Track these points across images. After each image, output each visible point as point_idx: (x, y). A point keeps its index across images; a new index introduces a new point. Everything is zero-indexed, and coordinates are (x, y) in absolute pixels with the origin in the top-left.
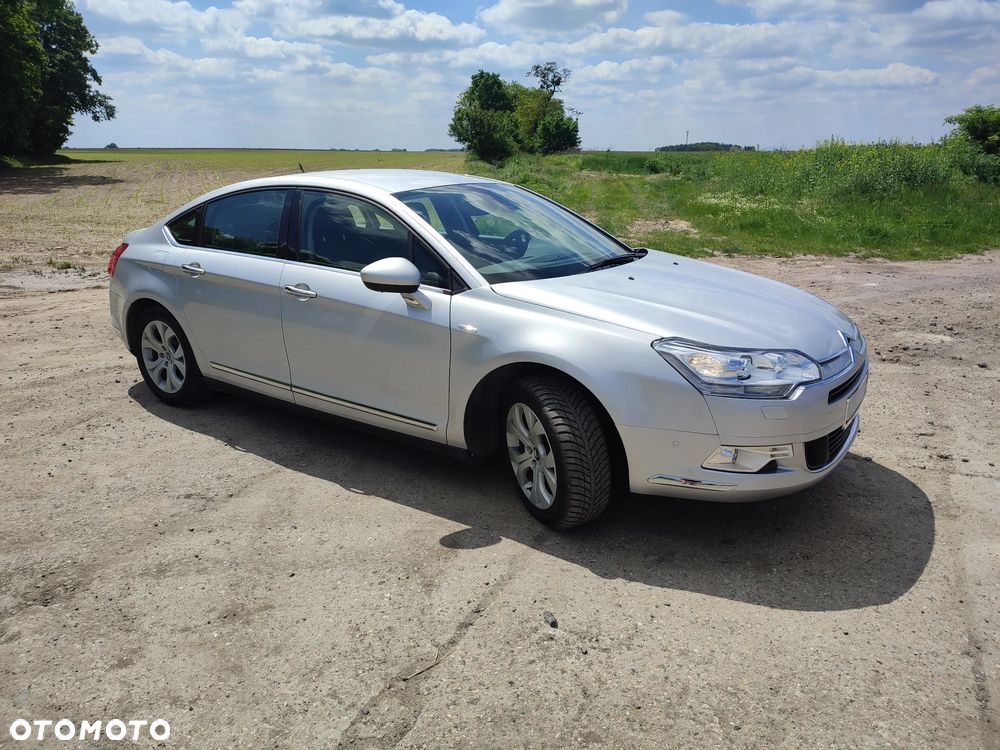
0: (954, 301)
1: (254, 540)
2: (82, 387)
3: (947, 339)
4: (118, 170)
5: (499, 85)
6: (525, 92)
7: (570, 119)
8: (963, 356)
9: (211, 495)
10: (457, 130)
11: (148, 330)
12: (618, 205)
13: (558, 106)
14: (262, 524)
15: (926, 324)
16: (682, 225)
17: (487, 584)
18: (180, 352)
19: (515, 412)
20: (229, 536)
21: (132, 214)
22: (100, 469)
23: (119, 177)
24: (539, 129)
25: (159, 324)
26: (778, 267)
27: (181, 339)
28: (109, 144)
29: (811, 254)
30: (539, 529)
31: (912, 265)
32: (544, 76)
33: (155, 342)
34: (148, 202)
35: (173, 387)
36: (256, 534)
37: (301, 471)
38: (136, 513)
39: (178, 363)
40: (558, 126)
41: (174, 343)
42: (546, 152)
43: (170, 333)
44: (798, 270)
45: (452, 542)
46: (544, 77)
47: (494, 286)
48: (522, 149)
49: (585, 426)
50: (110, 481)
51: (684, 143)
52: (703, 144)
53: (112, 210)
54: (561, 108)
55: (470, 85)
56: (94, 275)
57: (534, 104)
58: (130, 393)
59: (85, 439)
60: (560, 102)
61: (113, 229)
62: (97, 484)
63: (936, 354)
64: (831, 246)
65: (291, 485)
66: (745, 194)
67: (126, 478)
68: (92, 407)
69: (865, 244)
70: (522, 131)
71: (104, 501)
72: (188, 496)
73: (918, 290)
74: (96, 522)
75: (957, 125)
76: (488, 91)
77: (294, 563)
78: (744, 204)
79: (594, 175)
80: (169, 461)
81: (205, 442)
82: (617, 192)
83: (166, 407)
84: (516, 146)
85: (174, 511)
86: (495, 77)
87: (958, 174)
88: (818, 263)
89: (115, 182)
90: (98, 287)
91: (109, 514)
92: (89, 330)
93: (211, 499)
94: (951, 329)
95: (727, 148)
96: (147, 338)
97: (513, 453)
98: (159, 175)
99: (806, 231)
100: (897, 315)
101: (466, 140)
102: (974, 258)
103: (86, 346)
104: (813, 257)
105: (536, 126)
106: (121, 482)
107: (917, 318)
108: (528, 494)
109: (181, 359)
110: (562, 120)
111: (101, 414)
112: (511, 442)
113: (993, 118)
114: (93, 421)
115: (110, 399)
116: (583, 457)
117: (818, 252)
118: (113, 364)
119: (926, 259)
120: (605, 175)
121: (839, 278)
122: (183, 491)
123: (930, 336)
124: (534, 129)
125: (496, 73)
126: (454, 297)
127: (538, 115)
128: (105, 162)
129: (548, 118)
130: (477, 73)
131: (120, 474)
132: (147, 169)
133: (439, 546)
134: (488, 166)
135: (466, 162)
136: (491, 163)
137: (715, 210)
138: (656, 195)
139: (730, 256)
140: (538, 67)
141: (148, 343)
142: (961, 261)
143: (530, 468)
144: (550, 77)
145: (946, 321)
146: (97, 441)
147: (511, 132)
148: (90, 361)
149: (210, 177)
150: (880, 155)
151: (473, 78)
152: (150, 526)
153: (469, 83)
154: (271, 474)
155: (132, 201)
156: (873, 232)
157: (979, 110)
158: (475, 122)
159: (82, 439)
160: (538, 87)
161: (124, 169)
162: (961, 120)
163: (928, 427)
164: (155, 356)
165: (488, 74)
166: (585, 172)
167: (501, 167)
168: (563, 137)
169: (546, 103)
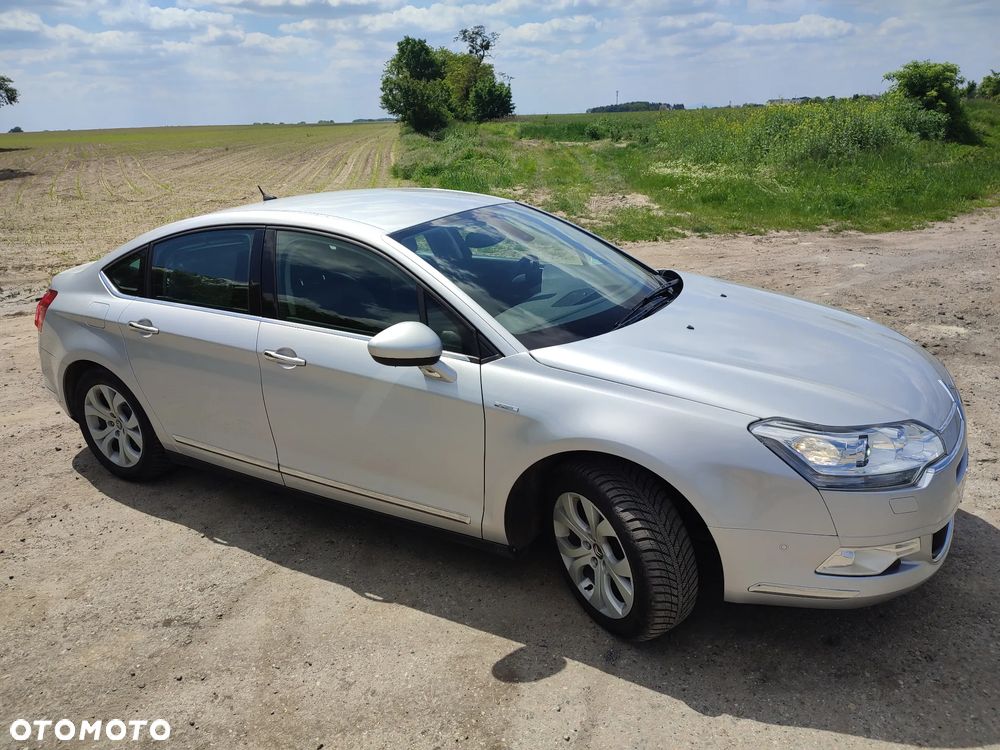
0: (949, 281)
1: (261, 688)
2: (16, 459)
3: (962, 330)
4: (27, 160)
5: (426, 51)
6: (454, 58)
7: (502, 84)
8: (986, 351)
9: (196, 617)
10: (388, 103)
11: (91, 395)
12: (569, 179)
13: (488, 71)
14: (266, 663)
15: (935, 314)
16: (639, 200)
17: (568, 740)
18: (134, 421)
19: (568, 500)
20: (228, 684)
21: (49, 215)
22: (52, 588)
23: (28, 169)
24: (472, 95)
25: (105, 389)
26: (754, 246)
27: (132, 407)
28: (13, 128)
29: (784, 230)
30: (607, 641)
31: (887, 237)
32: (473, 40)
33: (103, 409)
34: (65, 199)
35: (128, 460)
36: (261, 679)
37: (300, 570)
38: (104, 657)
39: (132, 434)
40: (490, 92)
41: (125, 411)
42: (480, 120)
43: (120, 399)
44: (776, 250)
45: (508, 672)
46: (472, 42)
47: (534, 352)
48: (457, 117)
49: (668, 528)
50: (65, 606)
51: (614, 104)
52: (633, 103)
53: (25, 211)
54: (491, 73)
55: (397, 52)
56: (13, 296)
57: (463, 70)
58: (76, 465)
59: (27, 542)
60: (491, 66)
61: (29, 236)
62: (51, 612)
63: (957, 351)
64: (802, 220)
65: (292, 593)
66: (697, 161)
67: (85, 600)
68: (31, 490)
69: (834, 215)
70: (454, 100)
71: (62, 640)
72: (168, 623)
73: (911, 270)
74: (54, 676)
75: (896, 81)
76: (416, 58)
77: (318, 726)
78: (698, 174)
79: (535, 143)
80: (135, 567)
81: (177, 534)
82: (564, 163)
83: (123, 484)
84: (450, 116)
85: (153, 648)
86: (421, 43)
87: (902, 133)
88: (794, 239)
89: (24, 175)
90: (20, 314)
91: (69, 661)
92: (14, 376)
93: (196, 625)
94: (962, 318)
95: (656, 107)
96: (90, 404)
97: (564, 546)
98: (74, 164)
99: (771, 203)
100: (902, 303)
101: (398, 111)
102: (946, 226)
103: (14, 399)
104: (786, 233)
105: (468, 93)
106: (81, 607)
107: (921, 304)
108: (588, 595)
109: (135, 429)
110: (494, 86)
111: (43, 500)
112: (559, 532)
113: (930, 73)
114: (34, 512)
115: (51, 475)
116: (670, 568)
117: (790, 227)
118: (49, 423)
119: (898, 229)
120: (547, 145)
121: (823, 258)
122: (160, 615)
123: (944, 328)
124: (466, 96)
125: (422, 39)
126: (484, 366)
127: (469, 81)
128: (10, 150)
129: (480, 85)
130: (402, 39)
131: (78, 594)
132: (59, 158)
133: (493, 679)
134: (425, 138)
135: (402, 135)
136: (428, 135)
137: (671, 182)
138: (605, 166)
139: (704, 237)
140: (466, 31)
141: (92, 410)
142: (932, 230)
143: (588, 566)
144: (479, 41)
145: (951, 309)
146: (43, 543)
147: (446, 101)
148: (21, 420)
149: (130, 165)
150: (831, 118)
151: (399, 44)
152: (125, 676)
153: (395, 50)
154: (264, 576)
155: (46, 197)
156: (840, 202)
157: (916, 66)
158: (407, 92)
159: (23, 540)
160: (467, 52)
161: (33, 159)
162: (901, 76)
163: (986, 449)
164: (102, 425)
165: (414, 40)
166: (525, 141)
167: (438, 139)
168: (496, 104)
169: (477, 70)
